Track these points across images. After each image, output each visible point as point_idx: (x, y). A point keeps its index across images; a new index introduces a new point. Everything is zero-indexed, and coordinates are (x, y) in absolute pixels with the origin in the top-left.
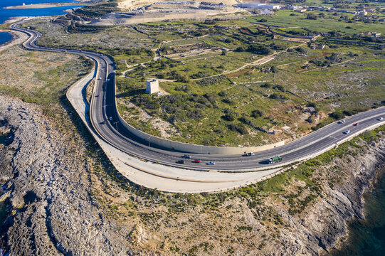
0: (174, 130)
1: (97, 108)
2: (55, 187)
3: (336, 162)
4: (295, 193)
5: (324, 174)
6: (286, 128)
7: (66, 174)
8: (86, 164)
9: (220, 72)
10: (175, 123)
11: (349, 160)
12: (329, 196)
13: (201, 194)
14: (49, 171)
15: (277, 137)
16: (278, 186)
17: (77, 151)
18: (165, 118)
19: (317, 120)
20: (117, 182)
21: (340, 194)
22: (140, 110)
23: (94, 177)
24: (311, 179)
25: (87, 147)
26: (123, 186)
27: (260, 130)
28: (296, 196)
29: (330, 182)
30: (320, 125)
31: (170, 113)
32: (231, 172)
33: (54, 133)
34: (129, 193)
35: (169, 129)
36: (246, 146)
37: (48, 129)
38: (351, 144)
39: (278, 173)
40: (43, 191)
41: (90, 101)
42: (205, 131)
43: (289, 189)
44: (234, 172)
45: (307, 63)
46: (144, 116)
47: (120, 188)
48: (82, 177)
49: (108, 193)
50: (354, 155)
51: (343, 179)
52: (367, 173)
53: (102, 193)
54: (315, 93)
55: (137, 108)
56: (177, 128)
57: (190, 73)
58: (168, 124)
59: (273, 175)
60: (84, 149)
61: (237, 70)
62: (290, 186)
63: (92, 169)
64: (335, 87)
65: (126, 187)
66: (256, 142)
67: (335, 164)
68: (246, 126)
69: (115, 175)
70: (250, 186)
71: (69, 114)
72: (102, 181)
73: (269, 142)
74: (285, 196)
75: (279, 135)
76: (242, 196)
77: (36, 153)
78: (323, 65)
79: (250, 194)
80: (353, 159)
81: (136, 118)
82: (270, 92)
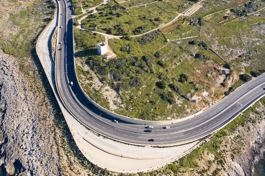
0: (119, 101)
1: (60, 68)
2: (34, 158)
3: (239, 131)
4: (206, 168)
5: (228, 146)
6: (205, 94)
7: (41, 144)
8: (55, 135)
9: (157, 26)
10: (120, 92)
11: (249, 128)
12: (230, 167)
13: (138, 173)
14: (29, 139)
15: (197, 105)
16: (194, 161)
17: (48, 119)
18: (112, 86)
19: (230, 83)
20: (79, 159)
21: (238, 166)
22: (93, 74)
23: (62, 151)
24: (218, 151)
25: (55, 115)
26: (82, 163)
27: (185, 98)
28: (206, 171)
29: (232, 153)
30: (231, 89)
31: (116, 81)
32: (160, 147)
33: (30, 94)
34: (87, 170)
35: (115, 99)
36: (173, 118)
37: (25, 90)
38: (252, 110)
39: (196, 147)
40: (26, 161)
41: (55, 59)
42: (143, 102)
43: (202, 164)
44: (163, 147)
45: (229, 12)
46: (96, 82)
47: (80, 165)
48: (53, 150)
49: (72, 170)
50: (254, 122)
51: (242, 150)
52: (261, 142)
53: (68, 169)
54: (231, 49)
55: (91, 71)
56: (122, 99)
57: (133, 27)
58: (114, 93)
59: (191, 150)
60: (52, 117)
61: (171, 22)
62: (203, 160)
63: (60, 142)
64: (248, 43)
65: (85, 164)
66: (181, 112)
67: (238, 133)
68: (174, 94)
69: (76, 151)
70: (174, 163)
71: (39, 73)
72: (67, 155)
73: (191, 111)
74: (198, 172)
75: (199, 103)
76: (168, 173)
77: (18, 116)
78: (241, 15)
79: (173, 171)
80: (252, 127)
81: (91, 85)
82: (195, 50)
